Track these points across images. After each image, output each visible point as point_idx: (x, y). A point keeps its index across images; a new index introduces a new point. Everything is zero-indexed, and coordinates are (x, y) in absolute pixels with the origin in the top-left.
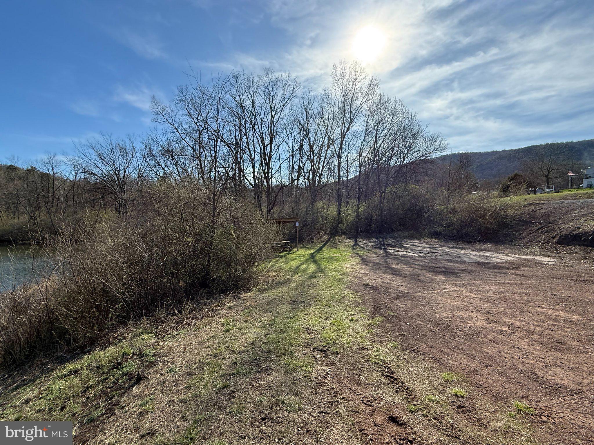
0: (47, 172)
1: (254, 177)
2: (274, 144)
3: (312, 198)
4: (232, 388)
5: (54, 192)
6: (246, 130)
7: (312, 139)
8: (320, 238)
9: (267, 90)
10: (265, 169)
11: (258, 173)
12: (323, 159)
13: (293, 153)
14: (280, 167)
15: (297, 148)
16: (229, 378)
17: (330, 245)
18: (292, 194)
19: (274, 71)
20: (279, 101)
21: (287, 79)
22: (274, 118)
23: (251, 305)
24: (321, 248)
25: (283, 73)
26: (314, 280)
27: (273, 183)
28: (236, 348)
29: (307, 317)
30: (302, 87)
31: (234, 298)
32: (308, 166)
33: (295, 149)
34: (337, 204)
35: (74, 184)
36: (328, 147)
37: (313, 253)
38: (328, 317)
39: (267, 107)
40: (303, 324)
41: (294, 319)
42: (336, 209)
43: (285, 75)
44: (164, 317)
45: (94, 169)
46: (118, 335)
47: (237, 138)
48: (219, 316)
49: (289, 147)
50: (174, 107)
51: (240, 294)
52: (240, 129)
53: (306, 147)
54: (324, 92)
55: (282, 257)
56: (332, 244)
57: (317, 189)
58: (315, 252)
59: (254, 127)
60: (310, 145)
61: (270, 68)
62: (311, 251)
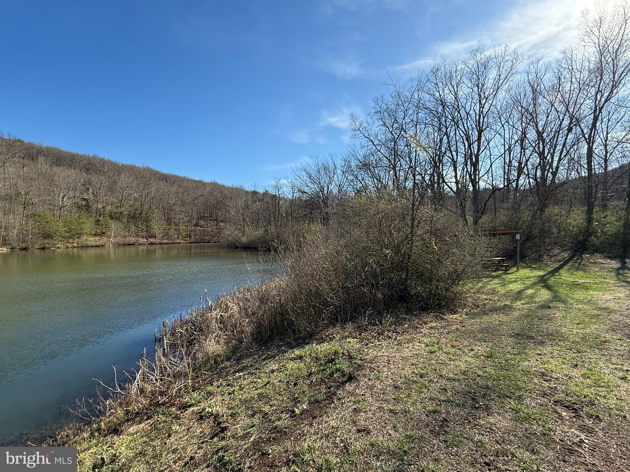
0: (275, 194)
1: (457, 182)
2: (483, 139)
3: (541, 202)
4: (444, 416)
5: (279, 209)
6: (447, 129)
7: (541, 124)
8: (555, 256)
9: (475, 76)
10: (471, 171)
11: (460, 177)
12: (559, 147)
13: (510, 147)
14: (491, 166)
15: (516, 138)
16: (439, 403)
17: (573, 265)
18: (508, 198)
19: (484, 51)
20: (491, 85)
21: (503, 54)
22: (483, 108)
23: (458, 329)
24: (557, 270)
25: (497, 48)
26: (548, 312)
27: (480, 187)
28: (444, 373)
29: (541, 358)
30: (526, 58)
31: (437, 318)
32: (535, 160)
33: (513, 142)
34: (586, 208)
35: (292, 202)
36: (570, 130)
37: (544, 276)
38: (577, 365)
39: (475, 96)
40: (534, 365)
41: (519, 356)
42: (584, 216)
43: (500, 50)
44: (366, 325)
45: (306, 188)
46: (329, 334)
47: (436, 140)
48: (420, 334)
49: (505, 140)
50: (370, 121)
51: (442, 314)
52: (440, 129)
53: (532, 135)
54: (562, 55)
55: (494, 277)
56: (576, 265)
57: (549, 189)
58: (547, 274)
59: (456, 123)
60: (538, 132)
61: (478, 48)
62: (540, 273)
